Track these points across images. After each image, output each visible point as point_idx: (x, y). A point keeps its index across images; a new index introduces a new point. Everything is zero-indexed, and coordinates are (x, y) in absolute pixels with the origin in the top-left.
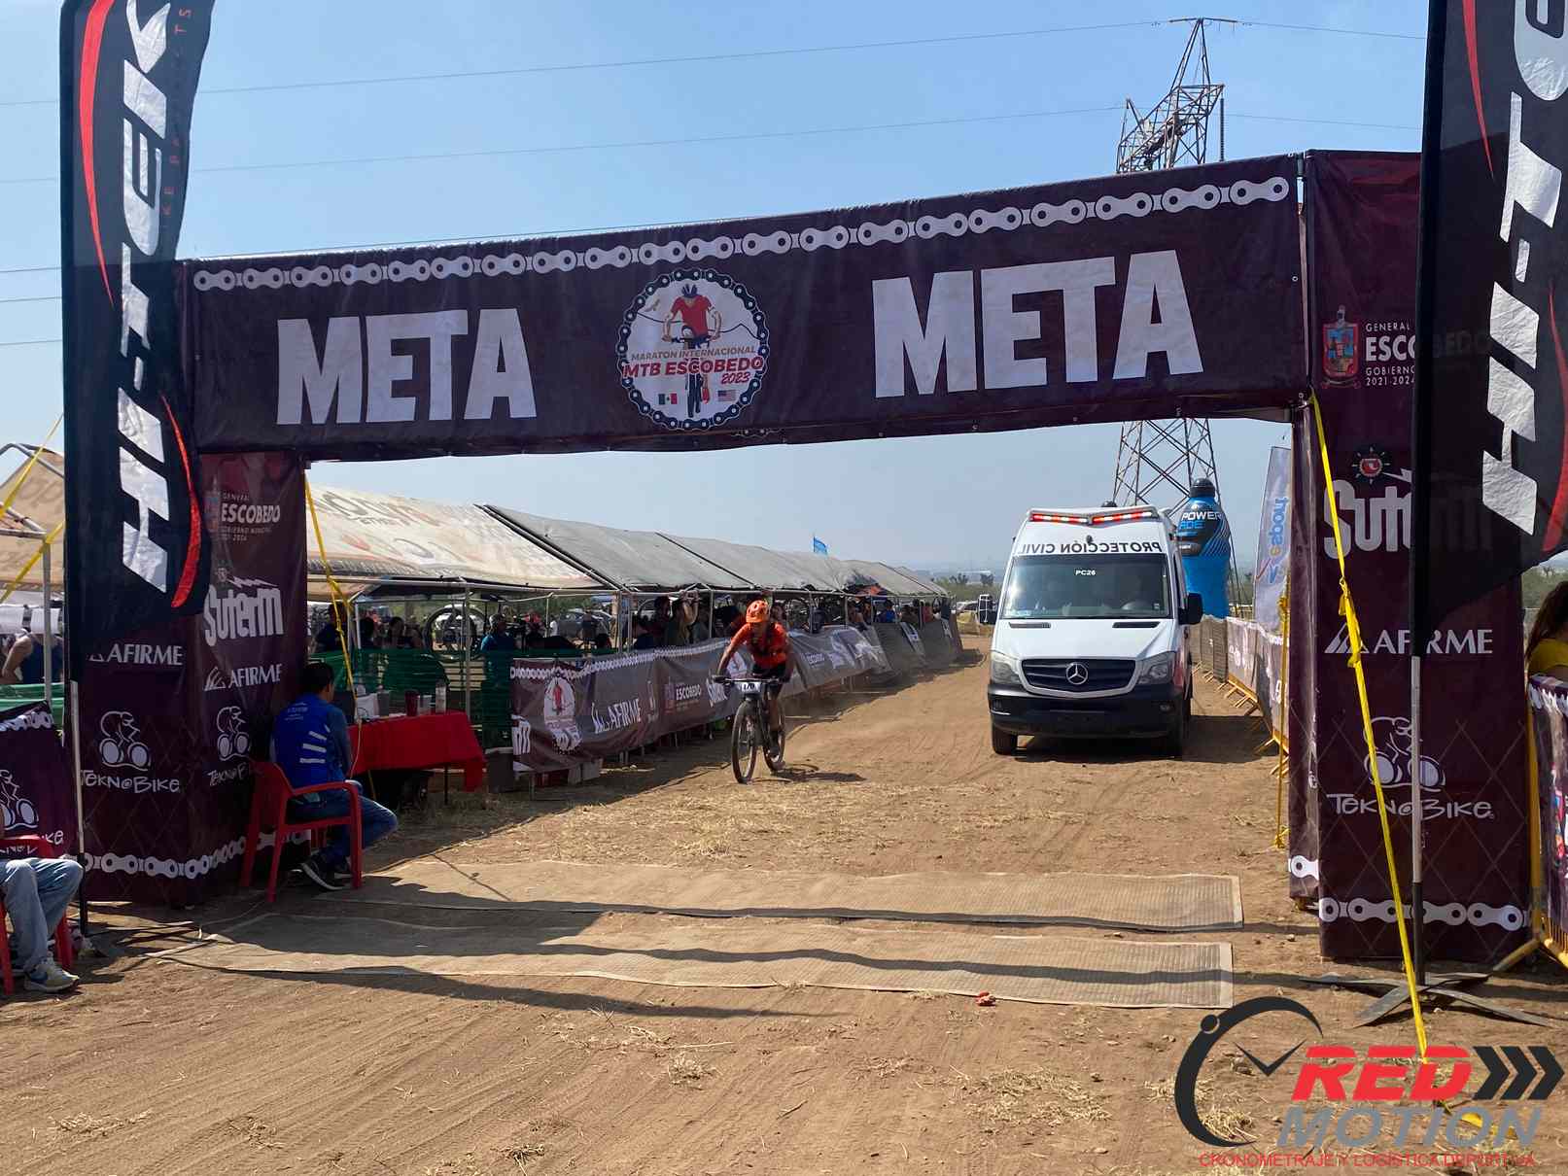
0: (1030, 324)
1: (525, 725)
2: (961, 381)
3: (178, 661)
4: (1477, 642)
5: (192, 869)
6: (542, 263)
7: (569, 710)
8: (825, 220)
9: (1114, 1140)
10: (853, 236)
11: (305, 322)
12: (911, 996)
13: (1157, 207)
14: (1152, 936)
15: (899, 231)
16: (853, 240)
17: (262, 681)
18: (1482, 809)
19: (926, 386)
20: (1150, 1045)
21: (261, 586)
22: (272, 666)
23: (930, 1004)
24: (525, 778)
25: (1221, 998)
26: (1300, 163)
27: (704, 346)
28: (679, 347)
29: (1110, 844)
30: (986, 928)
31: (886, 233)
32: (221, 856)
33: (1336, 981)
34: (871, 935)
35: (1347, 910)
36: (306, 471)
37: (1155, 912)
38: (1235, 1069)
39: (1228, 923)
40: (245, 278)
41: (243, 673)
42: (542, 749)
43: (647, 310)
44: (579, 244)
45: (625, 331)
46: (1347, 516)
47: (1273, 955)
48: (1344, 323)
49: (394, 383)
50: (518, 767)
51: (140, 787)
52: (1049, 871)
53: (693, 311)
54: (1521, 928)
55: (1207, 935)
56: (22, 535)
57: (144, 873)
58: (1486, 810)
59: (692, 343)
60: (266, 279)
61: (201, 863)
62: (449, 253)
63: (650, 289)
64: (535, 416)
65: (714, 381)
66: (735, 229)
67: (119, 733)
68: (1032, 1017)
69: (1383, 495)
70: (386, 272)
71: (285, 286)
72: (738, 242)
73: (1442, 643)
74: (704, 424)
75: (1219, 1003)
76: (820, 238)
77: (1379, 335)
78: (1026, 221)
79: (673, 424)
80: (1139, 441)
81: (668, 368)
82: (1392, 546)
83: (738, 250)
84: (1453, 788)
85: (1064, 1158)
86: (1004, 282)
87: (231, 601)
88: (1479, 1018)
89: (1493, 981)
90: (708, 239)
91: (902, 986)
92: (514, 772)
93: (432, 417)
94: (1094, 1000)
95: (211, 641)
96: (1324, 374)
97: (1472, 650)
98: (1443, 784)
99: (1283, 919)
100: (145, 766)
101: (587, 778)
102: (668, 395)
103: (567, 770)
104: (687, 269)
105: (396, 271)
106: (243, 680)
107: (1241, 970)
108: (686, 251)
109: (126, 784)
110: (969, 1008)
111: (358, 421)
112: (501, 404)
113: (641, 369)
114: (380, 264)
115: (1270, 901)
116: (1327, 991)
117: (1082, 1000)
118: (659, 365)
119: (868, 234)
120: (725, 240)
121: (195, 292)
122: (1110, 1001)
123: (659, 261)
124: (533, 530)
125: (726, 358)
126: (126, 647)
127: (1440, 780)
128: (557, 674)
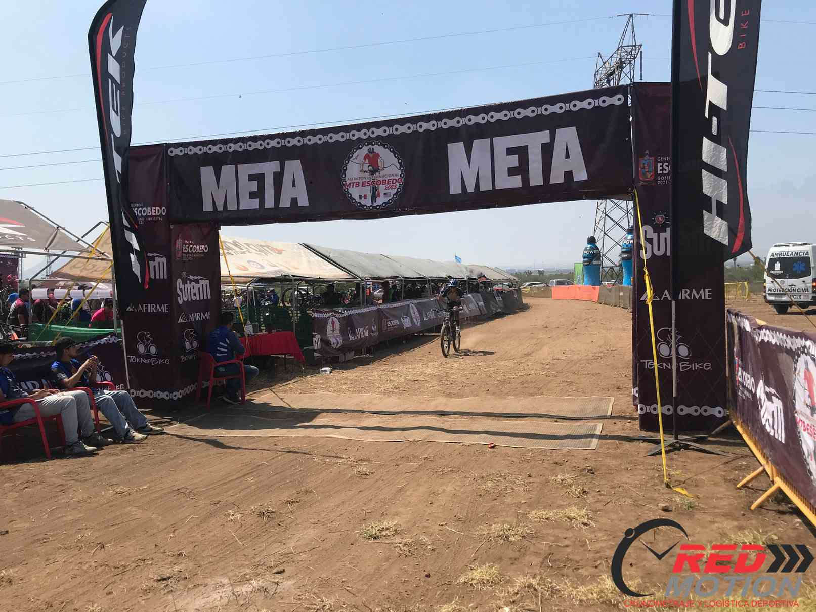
0: (514, 161)
1: (319, 337)
2: (486, 186)
3: (167, 309)
4: (705, 294)
5: (175, 396)
6: (309, 140)
8: (427, 118)
9: (531, 498)
10: (439, 125)
12: (461, 444)
13: (568, 108)
14: (571, 421)
15: (458, 122)
16: (439, 127)
17: (203, 318)
18: (707, 366)
19: (471, 189)
20: (557, 463)
21: (201, 279)
22: (207, 313)
23: (469, 447)
24: (319, 359)
25: (592, 444)
26: (629, 88)
27: (377, 174)
28: (367, 175)
29: (564, 384)
30: (502, 418)
31: (452, 123)
32: (187, 390)
33: (642, 438)
34: (451, 421)
35: (649, 409)
36: (219, 231)
37: (575, 412)
38: (588, 472)
39: (604, 416)
40: (189, 151)
41: (194, 315)
42: (328, 349)
43: (354, 159)
44: (325, 132)
45: (345, 168)
46: (650, 241)
47: (618, 428)
48: (648, 158)
50: (316, 354)
51: (154, 362)
52: (534, 396)
53: (373, 159)
54: (723, 417)
55: (594, 421)
56: (103, 260)
57: (156, 397)
58: (709, 367)
59: (372, 173)
60: (196, 150)
61: (179, 392)
62: (272, 137)
63: (355, 150)
65: (382, 188)
66: (389, 123)
67: (145, 341)
68: (510, 453)
69: (665, 231)
70: (246, 146)
71: (204, 153)
72: (391, 129)
73: (690, 295)
74: (378, 207)
75: (589, 447)
76: (425, 126)
77: (663, 162)
78: (512, 116)
79: (365, 207)
80: (605, 208)
81: (363, 184)
82: (668, 254)
83: (391, 132)
84: (696, 356)
85: (509, 505)
86: (503, 143)
87: (188, 285)
88: (699, 452)
89: (710, 438)
90: (378, 128)
91: (459, 440)
92: (314, 357)
94: (538, 446)
95: (181, 302)
96: (640, 179)
97: (703, 298)
98: (691, 355)
99: (627, 414)
100: (155, 354)
101: (346, 360)
102: (363, 195)
103: (339, 356)
104: (370, 141)
106: (195, 318)
107: (604, 434)
108: (369, 133)
109: (148, 361)
110: (484, 449)
111: (236, 209)
113: (351, 184)
114: (244, 142)
115: (624, 408)
116: (638, 442)
117: (533, 446)
118: (359, 183)
119: (445, 124)
120: (385, 128)
121: (168, 157)
122: (545, 446)
123: (358, 138)
124: (324, 254)
125: (387, 179)
126: (144, 305)
127: (689, 353)
128: (333, 315)
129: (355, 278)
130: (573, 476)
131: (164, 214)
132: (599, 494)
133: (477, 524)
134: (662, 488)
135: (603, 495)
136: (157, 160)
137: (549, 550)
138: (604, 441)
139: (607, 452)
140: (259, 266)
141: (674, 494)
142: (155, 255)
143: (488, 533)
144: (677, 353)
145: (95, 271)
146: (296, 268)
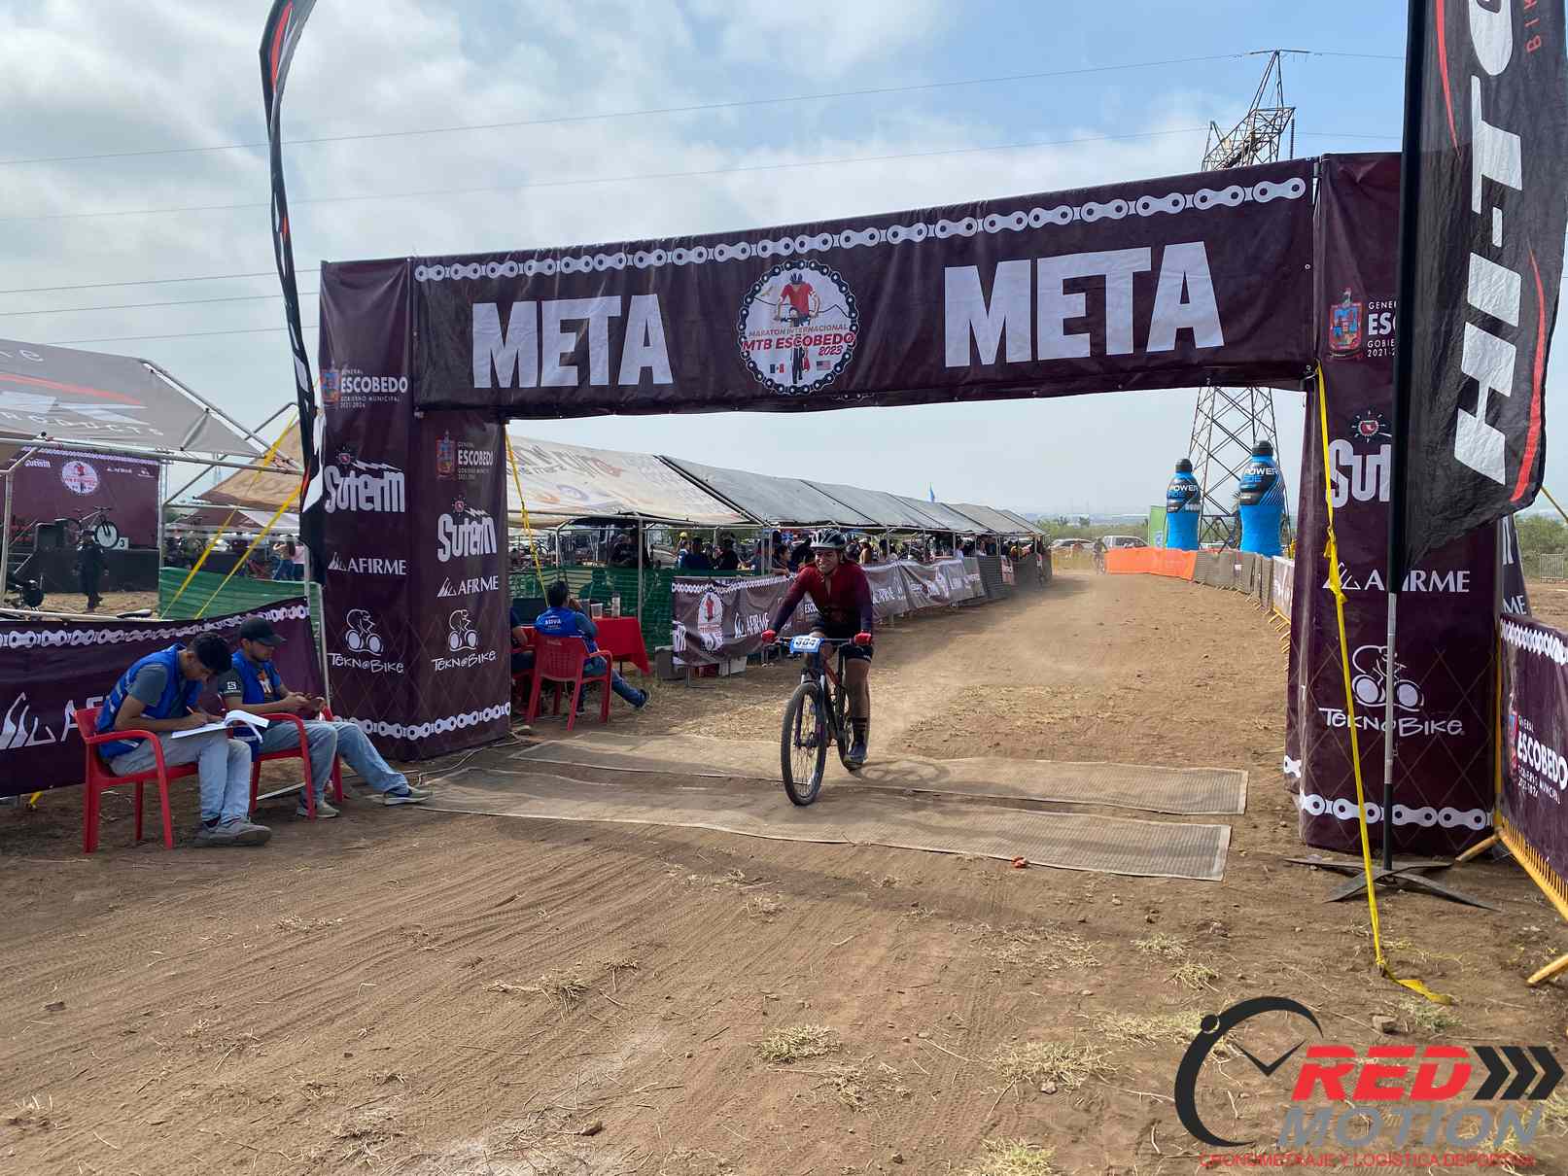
0: (1077, 306)
1: (684, 628)
2: (1018, 354)
3: (404, 570)
4: (1457, 582)
7: (718, 618)
8: (908, 218)
9: (1101, 985)
10: (931, 232)
11: (494, 304)
12: (954, 856)
13: (1189, 205)
15: (969, 227)
16: (931, 234)
17: (483, 589)
18: (1454, 726)
19: (988, 358)
21: (484, 515)
23: (970, 864)
24: (683, 669)
25: (1216, 869)
26: (1316, 165)
27: (805, 324)
28: (786, 325)
29: (1147, 740)
31: (959, 228)
33: (1314, 862)
35: (1332, 807)
36: (506, 427)
37: (1172, 798)
38: (1214, 932)
40: (453, 274)
42: (697, 650)
43: (763, 295)
44: (710, 241)
45: (745, 312)
46: (1346, 471)
47: (1266, 838)
48: (1349, 303)
49: (562, 355)
50: (677, 661)
51: (375, 668)
52: (1090, 761)
53: (797, 294)
54: (1484, 827)
55: (1213, 820)
56: (287, 472)
58: (1458, 729)
60: (468, 271)
61: (422, 728)
62: (609, 249)
63: (765, 278)
64: (671, 381)
65: (813, 353)
66: (835, 227)
67: (361, 628)
68: (1052, 880)
69: (1378, 452)
70: (559, 266)
71: (482, 277)
72: (836, 237)
73: (1426, 583)
74: (807, 390)
75: (1211, 876)
76: (904, 233)
77: (1380, 312)
78: (1077, 217)
79: (780, 389)
80: (1212, 408)
81: (778, 343)
82: (1385, 496)
83: (836, 244)
84: (1432, 707)
85: (1054, 997)
86: (1058, 268)
88: (1436, 899)
89: (1455, 870)
90: (812, 235)
92: (673, 665)
93: (593, 382)
94: (1107, 868)
95: (444, 558)
96: (1330, 349)
97: (1452, 589)
98: (1422, 704)
100: (379, 652)
101: (735, 672)
102: (778, 365)
103: (718, 665)
104: (794, 260)
105: (567, 265)
106: (470, 589)
107: (1236, 847)
108: (795, 245)
109: (366, 665)
111: (535, 386)
112: (647, 373)
113: (757, 344)
114: (555, 258)
115: (1271, 793)
116: (1306, 872)
117: (1096, 867)
118: (771, 341)
119: (943, 229)
120: (826, 236)
121: (415, 283)
122: (1120, 869)
123: (773, 255)
124: (695, 475)
125: (823, 334)
126: (361, 560)
127: (1419, 701)
128: (709, 590)
129: (752, 522)
130: (1185, 941)
131: (403, 391)
132: (1243, 985)
133: (993, 1040)
134: (1374, 980)
135: (1251, 986)
136: (392, 287)
137: (1150, 1111)
138: (1237, 865)
139: (1245, 888)
140: (579, 496)
141: (1401, 994)
142: (384, 466)
143: (1020, 1063)
144: (1396, 699)
145: (280, 492)
146: (646, 503)
